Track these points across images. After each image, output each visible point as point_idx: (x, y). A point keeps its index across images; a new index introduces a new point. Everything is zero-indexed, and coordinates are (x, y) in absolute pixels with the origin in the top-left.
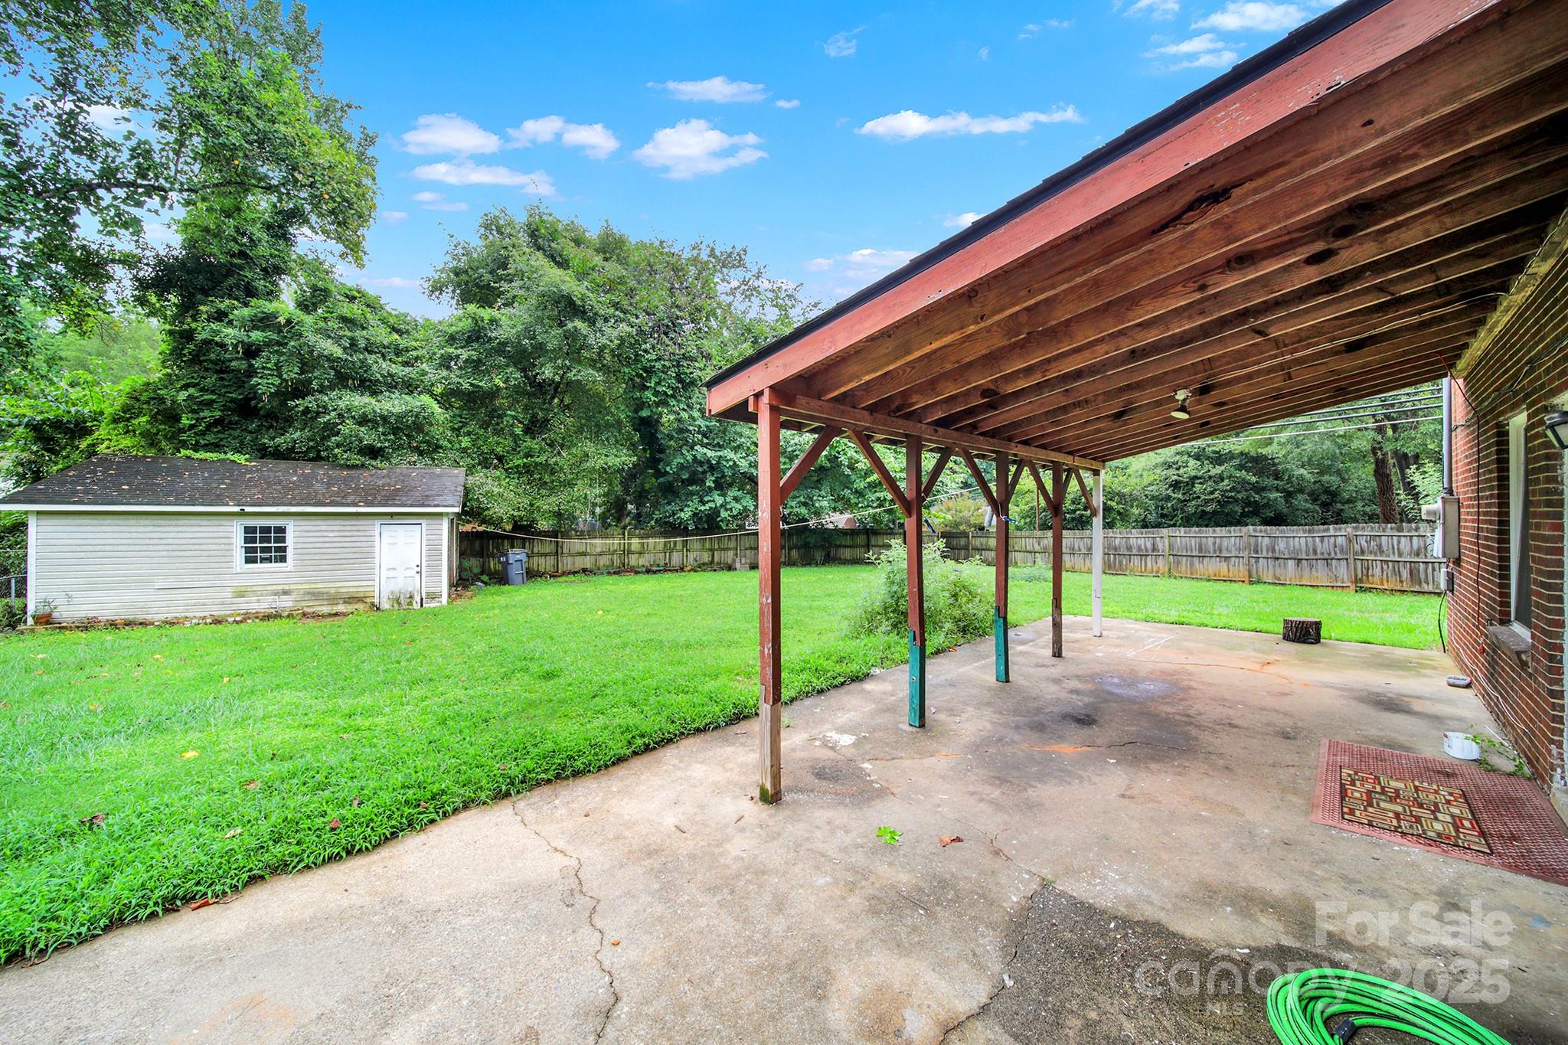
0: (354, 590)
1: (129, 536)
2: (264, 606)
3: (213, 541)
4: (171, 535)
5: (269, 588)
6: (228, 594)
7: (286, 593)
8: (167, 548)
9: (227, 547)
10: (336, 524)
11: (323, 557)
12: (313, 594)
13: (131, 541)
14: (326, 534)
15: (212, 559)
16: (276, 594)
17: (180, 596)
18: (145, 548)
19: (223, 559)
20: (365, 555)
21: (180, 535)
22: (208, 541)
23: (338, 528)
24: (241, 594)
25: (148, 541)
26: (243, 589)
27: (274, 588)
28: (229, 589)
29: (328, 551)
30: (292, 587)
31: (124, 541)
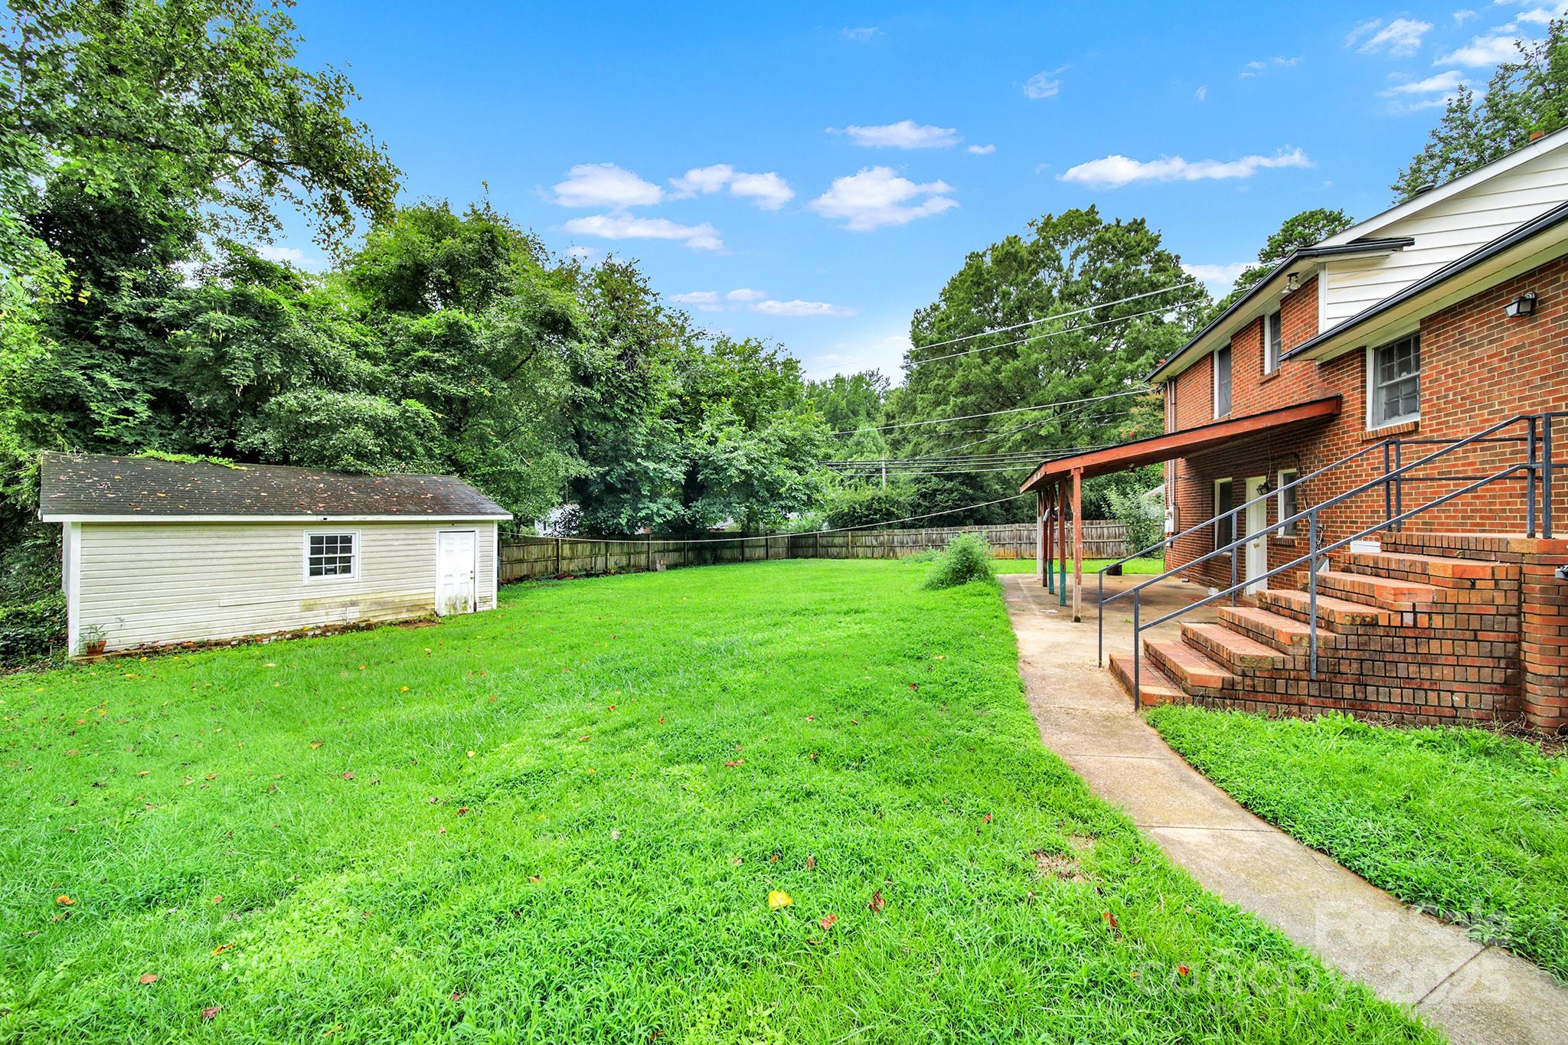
0: (416, 598)
1: (191, 549)
2: (334, 618)
3: (280, 553)
4: (237, 548)
5: (337, 600)
6: (296, 608)
7: (353, 604)
8: (232, 561)
9: (295, 559)
10: (401, 533)
11: (389, 566)
12: (378, 604)
13: (192, 555)
14: (391, 543)
15: (280, 572)
16: (344, 605)
17: (246, 613)
18: (208, 562)
19: (291, 572)
20: (426, 563)
21: (246, 547)
22: (276, 553)
23: (402, 536)
24: (309, 608)
25: (211, 555)
26: (312, 602)
27: (342, 599)
28: (297, 603)
29: (394, 559)
30: (360, 598)
31: (185, 556)
